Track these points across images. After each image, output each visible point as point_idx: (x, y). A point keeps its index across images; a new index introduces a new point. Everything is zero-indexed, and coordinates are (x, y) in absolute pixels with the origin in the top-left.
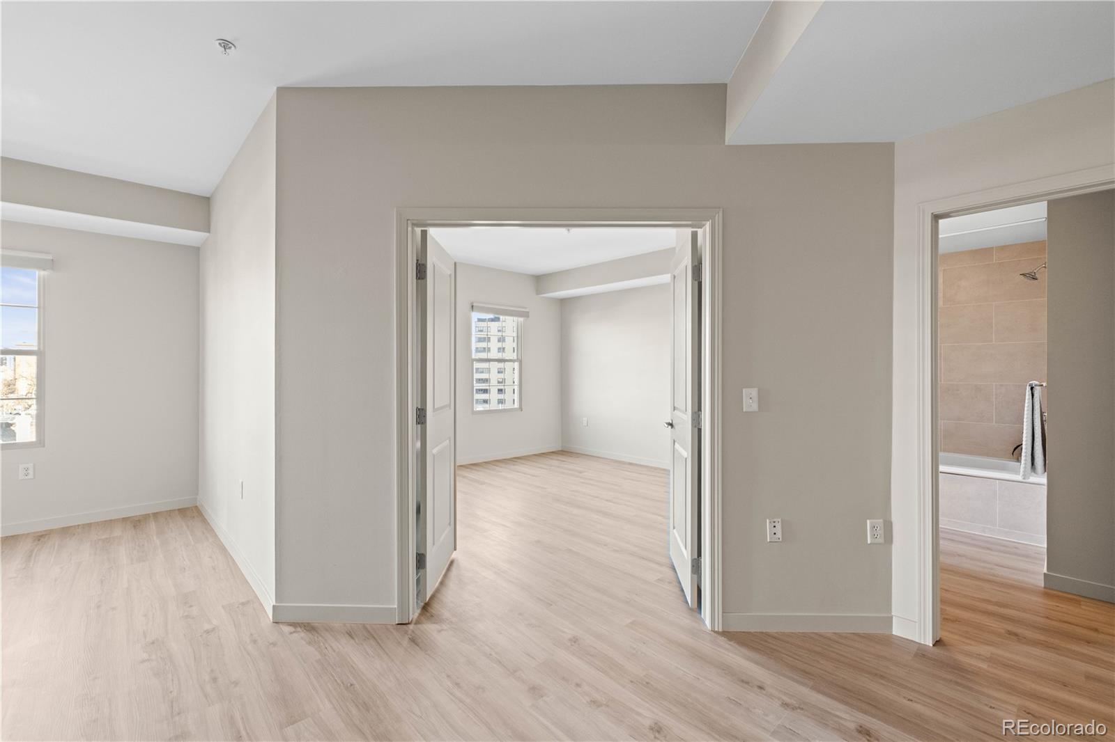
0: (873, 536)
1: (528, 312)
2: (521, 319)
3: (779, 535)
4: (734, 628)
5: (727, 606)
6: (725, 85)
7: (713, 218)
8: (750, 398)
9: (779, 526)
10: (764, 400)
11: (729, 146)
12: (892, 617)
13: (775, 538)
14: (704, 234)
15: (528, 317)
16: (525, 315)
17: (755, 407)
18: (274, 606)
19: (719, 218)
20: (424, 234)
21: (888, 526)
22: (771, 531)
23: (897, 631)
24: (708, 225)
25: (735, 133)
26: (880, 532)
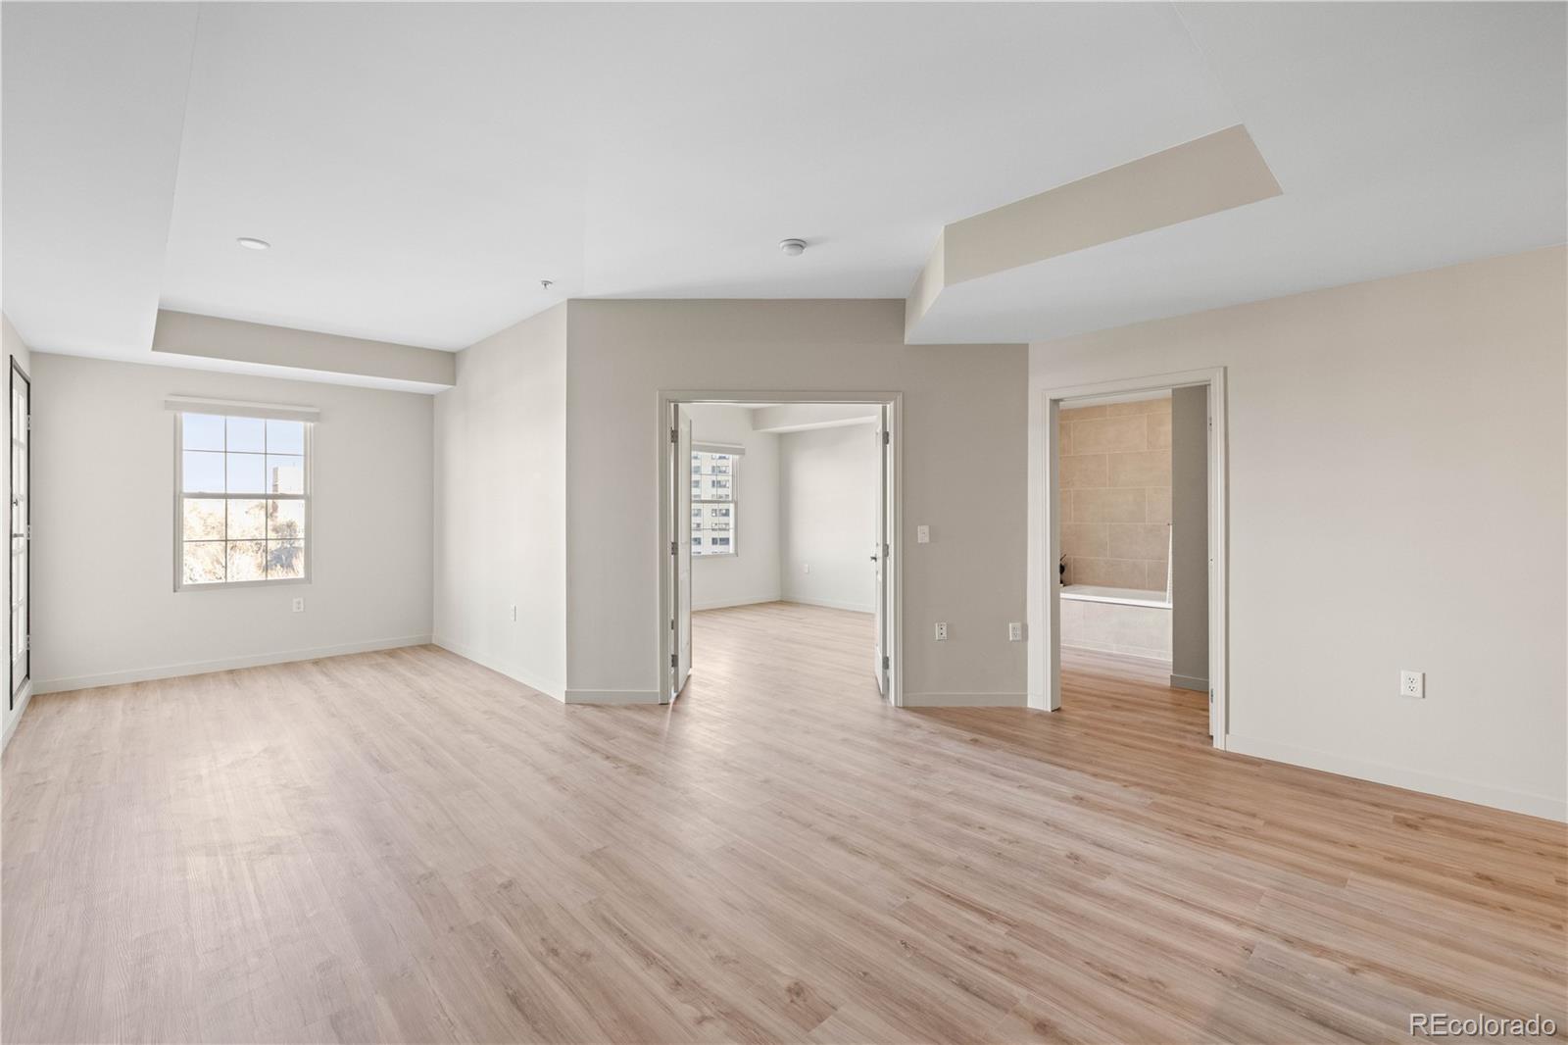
0: (1015, 635)
1: (744, 450)
2: (737, 457)
3: (945, 634)
4: (912, 704)
5: (906, 687)
6: (904, 300)
7: (896, 399)
8: (923, 535)
9: (944, 628)
10: (933, 534)
11: (907, 345)
12: (1026, 695)
13: (942, 637)
14: (890, 407)
15: (744, 454)
16: (741, 452)
17: (927, 540)
18: (566, 692)
19: (900, 398)
20: (676, 408)
21: (1025, 629)
22: (939, 632)
23: (1031, 704)
24: (892, 404)
25: (913, 334)
26: (1019, 632)
